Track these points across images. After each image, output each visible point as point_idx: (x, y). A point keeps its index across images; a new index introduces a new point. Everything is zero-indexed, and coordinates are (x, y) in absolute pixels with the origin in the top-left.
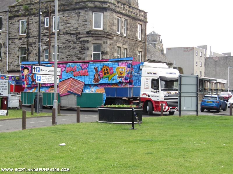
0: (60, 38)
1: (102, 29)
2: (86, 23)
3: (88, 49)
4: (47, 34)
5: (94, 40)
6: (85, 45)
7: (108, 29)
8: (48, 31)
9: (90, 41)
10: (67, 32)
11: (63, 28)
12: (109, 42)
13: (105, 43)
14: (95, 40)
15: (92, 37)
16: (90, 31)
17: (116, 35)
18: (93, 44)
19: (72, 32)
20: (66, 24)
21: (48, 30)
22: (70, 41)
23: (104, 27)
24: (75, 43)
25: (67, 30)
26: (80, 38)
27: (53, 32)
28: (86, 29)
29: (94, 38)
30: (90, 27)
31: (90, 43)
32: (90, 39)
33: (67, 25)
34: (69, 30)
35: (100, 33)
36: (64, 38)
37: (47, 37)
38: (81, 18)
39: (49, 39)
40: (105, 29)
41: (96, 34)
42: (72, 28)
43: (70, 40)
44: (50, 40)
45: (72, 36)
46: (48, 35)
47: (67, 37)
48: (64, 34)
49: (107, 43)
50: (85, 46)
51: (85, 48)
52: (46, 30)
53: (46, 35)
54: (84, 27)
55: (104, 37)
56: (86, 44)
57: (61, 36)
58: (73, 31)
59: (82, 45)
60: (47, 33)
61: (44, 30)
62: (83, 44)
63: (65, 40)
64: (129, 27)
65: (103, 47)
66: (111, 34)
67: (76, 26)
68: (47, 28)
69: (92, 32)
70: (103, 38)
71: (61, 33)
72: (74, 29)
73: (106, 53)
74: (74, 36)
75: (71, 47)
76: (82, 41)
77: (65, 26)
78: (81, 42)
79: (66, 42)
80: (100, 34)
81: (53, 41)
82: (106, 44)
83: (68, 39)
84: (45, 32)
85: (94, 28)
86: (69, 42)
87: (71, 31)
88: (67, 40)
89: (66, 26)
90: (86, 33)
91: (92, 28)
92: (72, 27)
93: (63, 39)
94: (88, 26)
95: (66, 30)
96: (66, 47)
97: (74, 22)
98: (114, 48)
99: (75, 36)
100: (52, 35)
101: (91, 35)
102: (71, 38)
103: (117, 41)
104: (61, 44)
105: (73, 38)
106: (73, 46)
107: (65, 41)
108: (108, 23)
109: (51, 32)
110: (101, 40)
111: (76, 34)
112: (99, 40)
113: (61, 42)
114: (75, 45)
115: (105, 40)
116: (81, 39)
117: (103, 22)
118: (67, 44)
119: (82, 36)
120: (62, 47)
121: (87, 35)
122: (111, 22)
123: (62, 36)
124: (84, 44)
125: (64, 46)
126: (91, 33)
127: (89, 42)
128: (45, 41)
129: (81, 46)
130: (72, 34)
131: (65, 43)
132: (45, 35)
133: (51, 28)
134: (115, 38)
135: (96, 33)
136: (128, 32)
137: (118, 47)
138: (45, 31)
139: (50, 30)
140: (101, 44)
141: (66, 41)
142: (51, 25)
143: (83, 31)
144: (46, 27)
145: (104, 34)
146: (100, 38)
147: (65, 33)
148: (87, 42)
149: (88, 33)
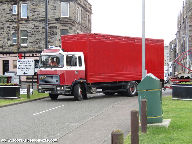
0: (29, 24)
1: (68, 17)
2: (55, 11)
3: (56, 34)
4: (15, 20)
5: (61, 26)
6: (54, 30)
7: (73, 17)
8: (17, 18)
9: (58, 27)
10: (36, 19)
11: (31, 15)
12: (73, 28)
13: (70, 29)
14: (63, 26)
15: (60, 23)
16: (59, 18)
18: (61, 29)
19: (40, 19)
21: (16, 17)
22: (39, 27)
23: (70, 15)
24: (44, 28)
25: (36, 16)
27: (21, 19)
28: (55, 16)
29: (62, 24)
30: (59, 14)
31: (58, 29)
32: (58, 25)
33: (36, 12)
34: (38, 17)
35: (67, 20)
36: (33, 24)
37: (15, 23)
38: (50, 7)
39: (18, 24)
40: (71, 17)
41: (63, 21)
42: (40, 15)
43: (39, 26)
44: (18, 26)
45: (40, 22)
46: (16, 21)
47: (36, 23)
48: (33, 20)
50: (54, 31)
51: (54, 33)
52: (14, 17)
53: (14, 21)
54: (53, 15)
55: (70, 24)
56: (55, 29)
57: (30, 22)
58: (42, 18)
59: (51, 30)
60: (15, 19)
61: (13, 17)
62: (52, 29)
63: (34, 25)
64: (83, 17)
65: (69, 33)
66: (76, 23)
68: (15, 15)
69: (60, 19)
70: (69, 25)
71: (29, 19)
72: (42, 16)
74: (42, 22)
75: (39, 32)
76: (51, 27)
77: (33, 13)
78: (50, 28)
79: (35, 27)
80: (67, 21)
81: (22, 27)
82: (71, 30)
83: (37, 25)
84: (13, 19)
86: (38, 28)
87: (39, 18)
88: (35, 25)
89: (34, 13)
90: (55, 19)
91: (61, 16)
92: (41, 14)
93: (32, 25)
94: (57, 14)
95: (35, 17)
96: (34, 32)
97: (43, 10)
99: (44, 22)
100: (20, 21)
101: (59, 22)
102: (40, 24)
103: (77, 28)
104: (30, 30)
105: (42, 24)
106: (42, 31)
107: (34, 27)
108: (73, 12)
109: (20, 18)
110: (67, 26)
112: (66, 26)
113: (30, 28)
114: (44, 30)
115: (71, 27)
116: (50, 25)
117: (69, 11)
118: (36, 29)
119: (51, 22)
120: (31, 32)
121: (56, 22)
123: (31, 22)
124: (53, 29)
125: (33, 31)
126: (60, 20)
127: (58, 28)
128: (13, 26)
129: (50, 31)
130: (40, 21)
131: (34, 28)
132: (13, 21)
133: (19, 15)
134: (76, 26)
135: (64, 20)
136: (83, 20)
137: (78, 33)
139: (19, 17)
140: (67, 30)
141: (35, 26)
142: (19, 12)
143: (52, 18)
144: (13, 14)
145: (70, 21)
146: (67, 24)
147: (34, 19)
148: (56, 27)
149: (57, 20)
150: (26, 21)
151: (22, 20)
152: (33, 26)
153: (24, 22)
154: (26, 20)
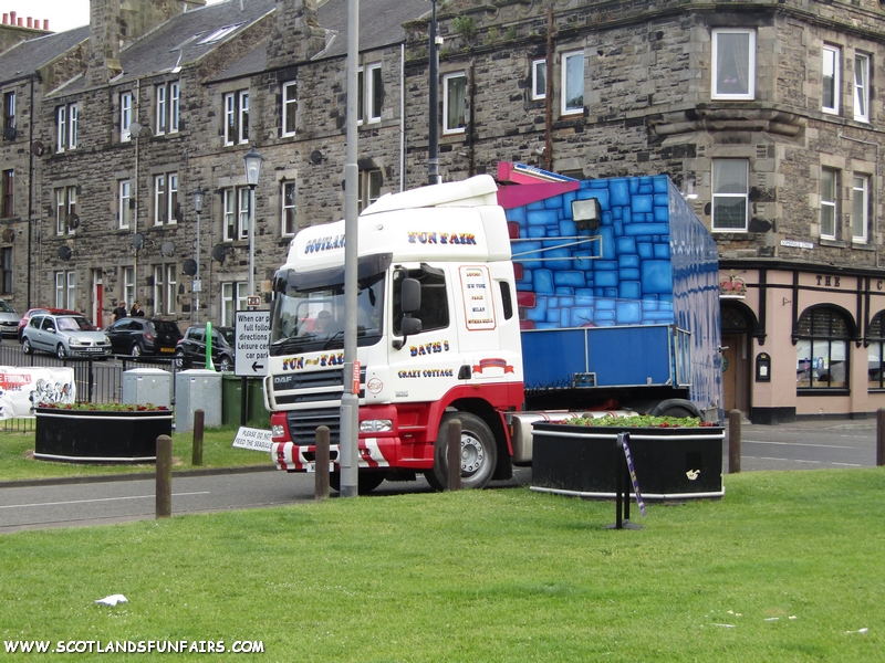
0: (587, 140)
1: (750, 96)
2: (684, 74)
3: (692, 181)
4: (540, 127)
5: (717, 142)
6: (681, 163)
7: (777, 97)
8: (544, 115)
9: (702, 148)
10: (614, 116)
11: (598, 100)
12: (781, 149)
13: (763, 156)
14: (724, 142)
15: (712, 130)
16: (701, 106)
17: (818, 121)
18: (714, 158)
19: (630, 115)
20: (609, 84)
21: (544, 110)
22: (626, 152)
23: (760, 88)
24: (643, 157)
25: (614, 105)
26: (663, 136)
27: (561, 118)
28: (685, 100)
29: (718, 134)
30: (702, 89)
31: (701, 155)
32: (701, 139)
33: (614, 85)
34: (623, 107)
35: (740, 113)
36: (604, 139)
37: (541, 139)
38: (665, 56)
39: (548, 145)
40: (763, 96)
41: (724, 119)
42: (631, 99)
43: (625, 147)
44: (550, 151)
45: (631, 129)
46: (542, 131)
47: (615, 134)
48: (602, 122)
49: (772, 153)
50: (681, 170)
51: (680, 176)
52: (535, 111)
53: (536, 132)
54: (678, 93)
55: (760, 129)
56: (684, 160)
57: (590, 131)
58: (637, 109)
59: (669, 165)
60: (539, 120)
61: (531, 112)
62: (673, 161)
63: (606, 146)
65: (754, 171)
66: (792, 116)
67: (647, 89)
68: (539, 103)
69: (708, 112)
70: (755, 135)
71: (591, 120)
72: (638, 101)
73: (770, 197)
74: (638, 130)
75: (627, 174)
76: (668, 149)
77: (605, 91)
78: (665, 153)
79: (610, 155)
80: (743, 119)
81: (563, 155)
82: (768, 160)
83: (617, 143)
84: (532, 120)
85: (716, 95)
86: (621, 156)
87: (627, 110)
88: (612, 145)
89: (609, 89)
90: (683, 114)
91: (708, 93)
92: (633, 92)
93: (600, 143)
94: (692, 87)
95: (609, 105)
96: (608, 175)
97: (641, 73)
98: (805, 173)
99: (643, 128)
100: (558, 129)
101: (704, 123)
102: (630, 140)
103: (822, 145)
104: (593, 166)
105: (637, 137)
106: (634, 170)
107: (605, 151)
108: (779, 72)
109: (555, 118)
110: (748, 142)
111: (648, 123)
112: (739, 141)
113: (593, 157)
114: (643, 166)
115: (766, 143)
116: (668, 142)
117: (758, 68)
118: (612, 163)
119: (670, 128)
120: (596, 176)
121: (691, 125)
122: (791, 65)
123: (596, 130)
124: (678, 160)
125: (602, 171)
126: (704, 114)
127: (698, 152)
128: (533, 154)
129: (665, 170)
130: (631, 123)
131: (604, 159)
132: (531, 132)
133: (555, 101)
134: (811, 133)
135: (728, 113)
136: (879, 104)
137: (826, 168)
138: (535, 113)
139: (552, 111)
140: (748, 158)
141: (610, 150)
142: (556, 90)
143: (673, 108)
144: (536, 97)
145: (761, 118)
146: (745, 133)
147: (606, 118)
148: (690, 150)
149: (691, 115)
150: (579, 129)
151: (564, 123)
152: (603, 151)
153: (571, 132)
154: (579, 125)
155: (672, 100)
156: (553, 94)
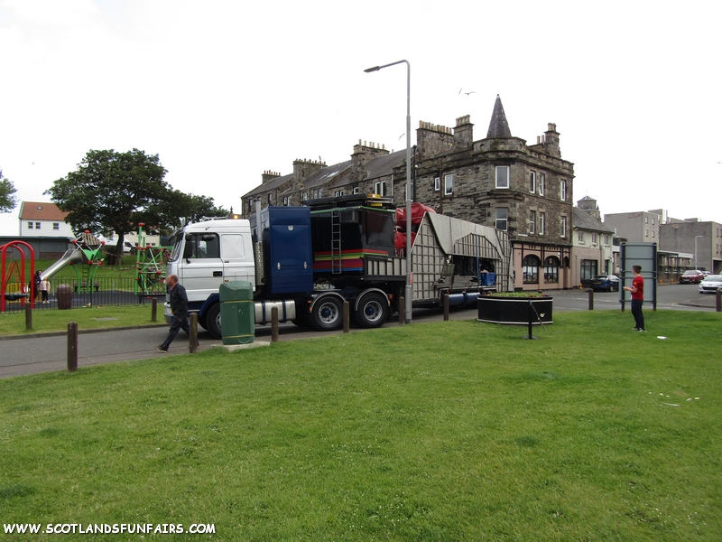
0: (454, 203)
1: (508, 187)
2: (486, 181)
3: (489, 215)
4: (438, 199)
5: (497, 202)
7: (517, 188)
8: (439, 195)
9: (492, 204)
10: (463, 195)
11: (457, 190)
12: (518, 204)
13: (512, 207)
14: (499, 202)
15: (495, 198)
16: (492, 191)
17: (529, 196)
18: (496, 208)
19: (468, 194)
20: (461, 184)
21: (439, 193)
23: (511, 185)
24: (472, 208)
25: (463, 191)
26: (479, 201)
27: (445, 196)
28: (487, 189)
29: (498, 200)
30: (492, 185)
31: (492, 207)
32: (492, 201)
33: (463, 185)
34: (466, 192)
35: (505, 193)
36: (459, 202)
37: (438, 203)
38: (480, 175)
40: (513, 187)
41: (500, 195)
42: (468, 189)
43: (467, 205)
44: (441, 206)
45: (468, 199)
47: (463, 201)
48: (458, 197)
49: (515, 206)
50: (486, 211)
54: (484, 187)
55: (511, 198)
56: (487, 208)
57: (455, 200)
58: (470, 192)
59: (482, 210)
60: (437, 197)
62: (483, 208)
63: (460, 204)
64: (547, 184)
65: (509, 212)
66: (521, 194)
67: (473, 186)
70: (509, 200)
71: (455, 196)
72: (471, 190)
73: (514, 220)
74: (471, 199)
77: (460, 187)
78: (480, 206)
80: (506, 195)
82: (514, 208)
83: (464, 204)
84: (435, 197)
85: (497, 187)
86: (465, 208)
88: (462, 204)
90: (486, 193)
91: (495, 187)
92: (469, 187)
93: (458, 204)
94: (489, 185)
95: (461, 191)
97: (472, 181)
98: (525, 212)
100: (444, 199)
101: (493, 196)
102: (468, 202)
103: (530, 203)
105: (471, 201)
108: (517, 180)
109: (443, 196)
110: (507, 202)
111: (474, 197)
112: (504, 202)
114: (473, 211)
115: (513, 203)
116: (481, 203)
117: (510, 178)
119: (482, 198)
121: (489, 197)
122: (521, 177)
123: (457, 199)
124: (485, 208)
126: (493, 193)
129: (480, 212)
130: (468, 197)
132: (435, 201)
133: (443, 191)
134: (527, 199)
135: (501, 193)
136: (547, 190)
137: (531, 211)
138: (436, 195)
139: (442, 194)
140: (507, 207)
141: (461, 206)
143: (483, 192)
144: (436, 190)
145: (511, 194)
146: (506, 199)
147: (460, 195)
148: (489, 205)
149: (489, 194)
150: (451, 199)
151: (446, 198)
152: (459, 206)
153: (448, 200)
154: (451, 198)
155: (482, 189)
156: (442, 188)
